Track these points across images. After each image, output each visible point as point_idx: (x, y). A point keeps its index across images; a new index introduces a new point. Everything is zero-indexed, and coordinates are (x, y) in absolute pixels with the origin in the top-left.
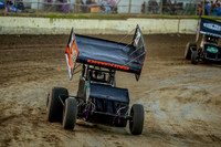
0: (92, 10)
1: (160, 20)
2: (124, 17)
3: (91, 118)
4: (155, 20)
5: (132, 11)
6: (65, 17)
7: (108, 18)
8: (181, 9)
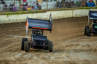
0: (28, 9)
2: (44, 11)
8: (74, 4)
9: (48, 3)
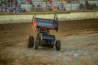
0: (54, 10)
1: (86, 13)
2: (69, 12)
3: (43, 45)
4: (83, 13)
5: (72, 10)
6: (41, 14)
7: (61, 13)
8: (95, 7)
9: (72, 5)
